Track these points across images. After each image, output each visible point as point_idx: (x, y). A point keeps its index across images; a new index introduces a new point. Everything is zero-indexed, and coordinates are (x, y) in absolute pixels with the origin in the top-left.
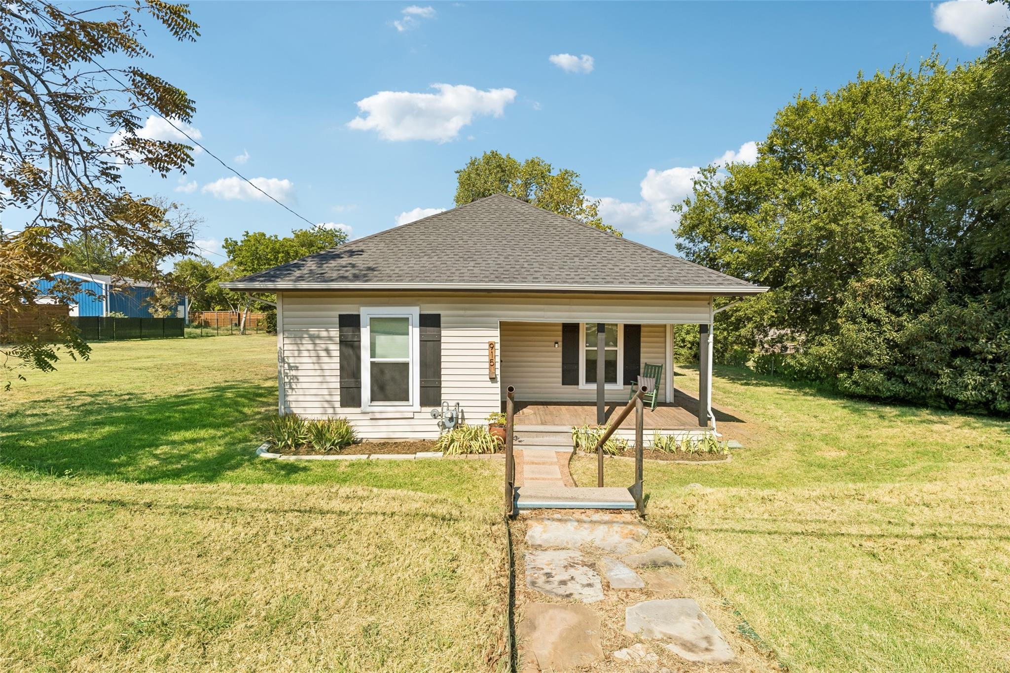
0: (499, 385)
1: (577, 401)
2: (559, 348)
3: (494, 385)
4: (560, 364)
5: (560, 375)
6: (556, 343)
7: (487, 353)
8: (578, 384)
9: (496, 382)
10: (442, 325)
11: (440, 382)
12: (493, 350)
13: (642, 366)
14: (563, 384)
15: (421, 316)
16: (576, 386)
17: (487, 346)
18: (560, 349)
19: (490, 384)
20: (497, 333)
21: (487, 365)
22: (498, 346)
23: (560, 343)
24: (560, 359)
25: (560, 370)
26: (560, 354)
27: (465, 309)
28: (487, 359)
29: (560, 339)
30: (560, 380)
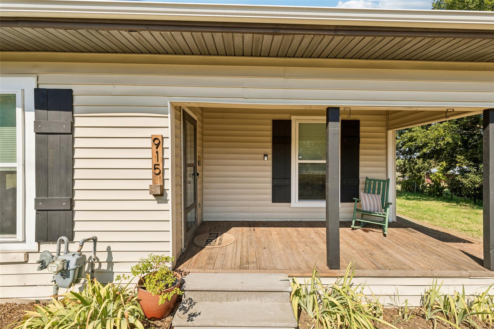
0: (169, 206)
1: (289, 220)
2: (268, 161)
3: (162, 206)
4: (270, 179)
5: (270, 191)
6: (266, 155)
7: (149, 154)
8: (289, 201)
9: (166, 201)
10: (76, 108)
11: (72, 202)
12: (160, 149)
13: (362, 180)
14: (274, 201)
15: (38, 92)
16: (288, 204)
17: (149, 143)
18: (270, 162)
19: (155, 205)
20: (167, 122)
21: (149, 174)
22: (167, 143)
23: (270, 156)
24: (270, 174)
25: (270, 185)
26: (270, 168)
27: (113, 83)
28: (149, 164)
29: (269, 151)
30: (270, 197)
